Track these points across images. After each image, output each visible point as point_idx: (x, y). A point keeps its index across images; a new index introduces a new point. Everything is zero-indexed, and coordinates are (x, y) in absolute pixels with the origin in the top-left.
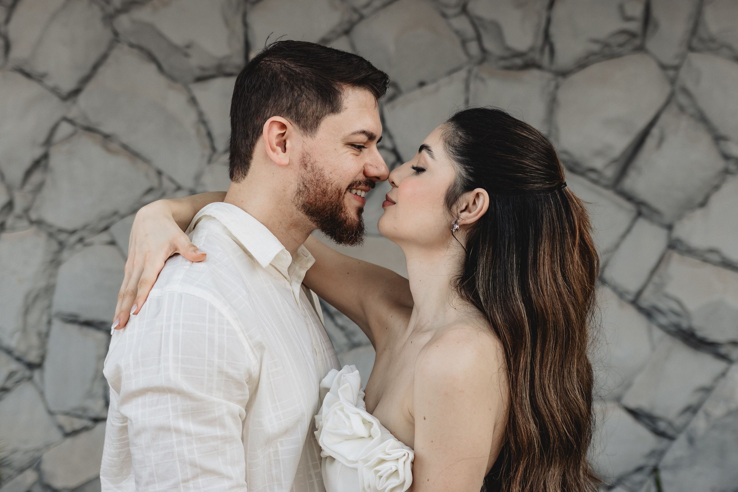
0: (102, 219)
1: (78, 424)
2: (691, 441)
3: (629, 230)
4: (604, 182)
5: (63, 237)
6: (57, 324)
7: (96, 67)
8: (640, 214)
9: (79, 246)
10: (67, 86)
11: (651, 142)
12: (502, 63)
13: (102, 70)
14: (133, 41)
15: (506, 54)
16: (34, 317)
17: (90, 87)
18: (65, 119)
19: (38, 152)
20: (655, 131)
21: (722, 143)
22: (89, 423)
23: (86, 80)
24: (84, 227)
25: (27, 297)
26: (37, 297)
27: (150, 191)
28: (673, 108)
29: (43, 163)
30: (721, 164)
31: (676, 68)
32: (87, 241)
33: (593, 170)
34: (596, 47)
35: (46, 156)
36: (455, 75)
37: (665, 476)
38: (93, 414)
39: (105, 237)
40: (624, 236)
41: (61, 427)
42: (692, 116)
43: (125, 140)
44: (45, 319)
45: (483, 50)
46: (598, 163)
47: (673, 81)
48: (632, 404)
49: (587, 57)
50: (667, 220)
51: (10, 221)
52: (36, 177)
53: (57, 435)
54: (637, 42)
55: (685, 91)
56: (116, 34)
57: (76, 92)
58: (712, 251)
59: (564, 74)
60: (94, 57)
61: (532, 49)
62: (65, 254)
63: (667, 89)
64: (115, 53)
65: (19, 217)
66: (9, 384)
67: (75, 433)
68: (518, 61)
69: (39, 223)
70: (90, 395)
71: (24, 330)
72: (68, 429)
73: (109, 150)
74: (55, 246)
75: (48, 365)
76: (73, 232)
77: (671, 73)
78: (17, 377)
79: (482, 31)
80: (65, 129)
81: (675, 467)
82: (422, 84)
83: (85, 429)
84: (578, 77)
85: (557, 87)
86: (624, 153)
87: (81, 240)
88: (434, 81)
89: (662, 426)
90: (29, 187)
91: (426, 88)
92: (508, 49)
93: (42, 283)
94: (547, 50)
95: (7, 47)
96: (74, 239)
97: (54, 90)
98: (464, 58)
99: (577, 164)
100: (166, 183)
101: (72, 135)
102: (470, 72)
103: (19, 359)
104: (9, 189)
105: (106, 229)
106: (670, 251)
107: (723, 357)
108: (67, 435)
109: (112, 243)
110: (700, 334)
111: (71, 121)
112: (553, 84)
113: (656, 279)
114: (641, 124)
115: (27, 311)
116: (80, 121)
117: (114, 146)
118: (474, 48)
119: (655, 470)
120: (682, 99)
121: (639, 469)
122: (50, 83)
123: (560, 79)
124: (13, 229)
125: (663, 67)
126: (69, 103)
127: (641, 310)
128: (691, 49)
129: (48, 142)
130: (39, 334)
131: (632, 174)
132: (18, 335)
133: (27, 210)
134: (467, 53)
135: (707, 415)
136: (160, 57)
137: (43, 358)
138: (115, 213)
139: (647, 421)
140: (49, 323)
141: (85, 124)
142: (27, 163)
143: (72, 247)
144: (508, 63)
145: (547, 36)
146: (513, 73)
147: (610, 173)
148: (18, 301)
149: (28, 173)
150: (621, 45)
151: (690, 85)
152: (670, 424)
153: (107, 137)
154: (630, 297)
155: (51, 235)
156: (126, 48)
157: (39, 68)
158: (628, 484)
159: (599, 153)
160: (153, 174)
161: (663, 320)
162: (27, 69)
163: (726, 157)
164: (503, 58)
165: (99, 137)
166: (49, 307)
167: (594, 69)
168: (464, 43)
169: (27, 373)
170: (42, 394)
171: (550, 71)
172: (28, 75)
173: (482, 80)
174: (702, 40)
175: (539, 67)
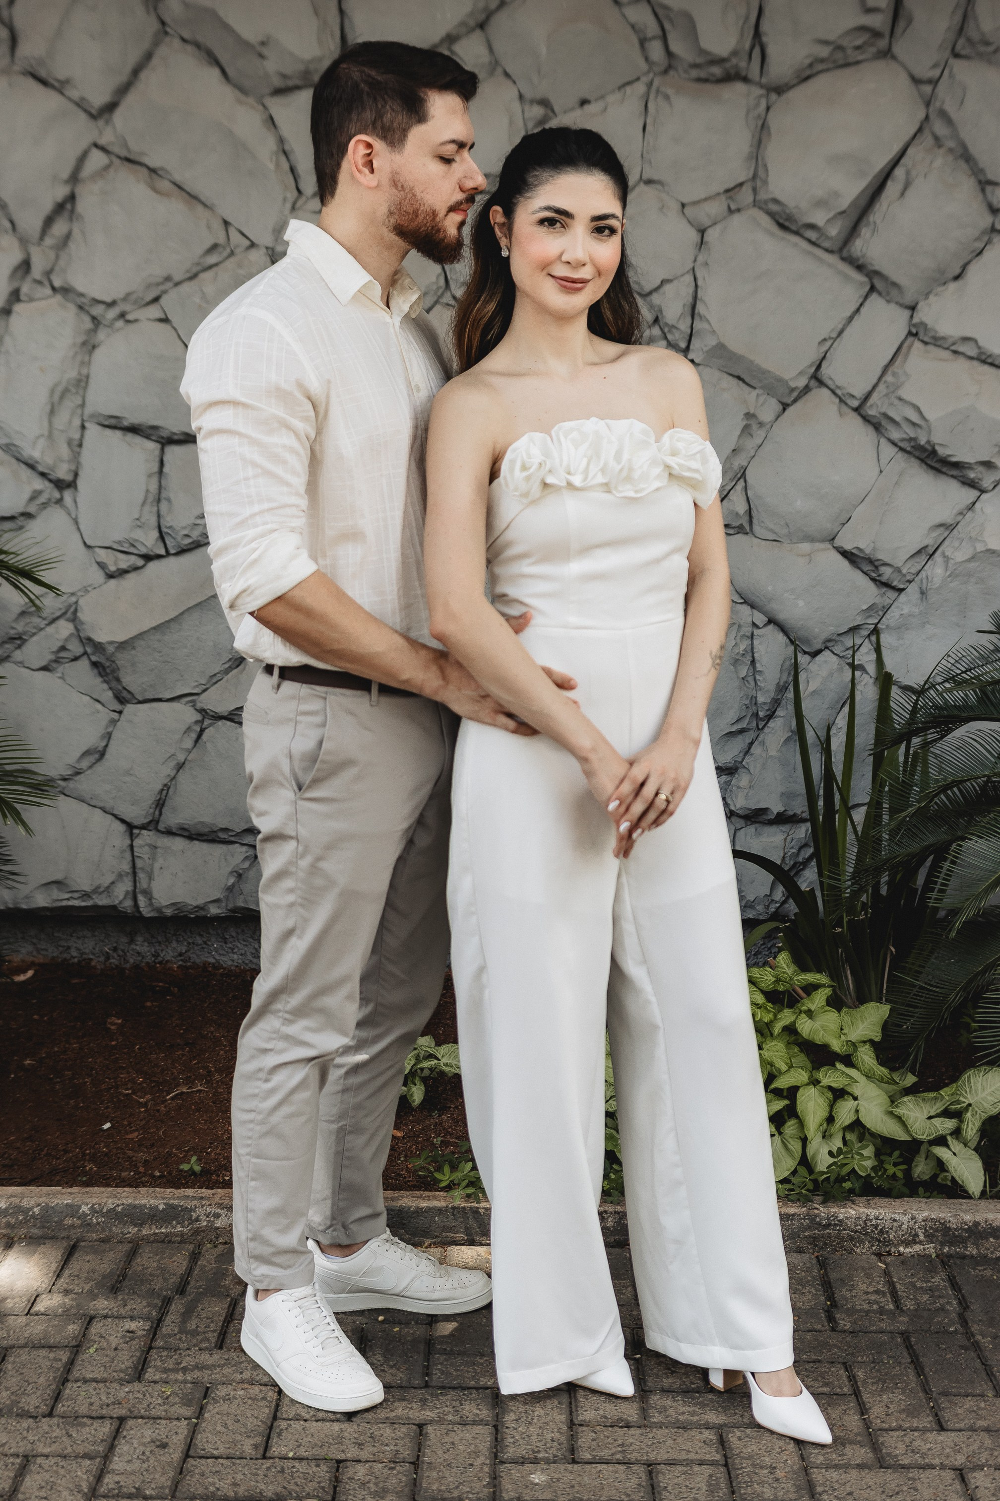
0: (149, 286)
1: (124, 562)
2: (923, 593)
3: (858, 311)
4: (826, 244)
5: (97, 310)
6: (93, 429)
7: (136, 72)
8: (873, 289)
9: (120, 323)
10: (99, 98)
11: (892, 188)
12: (694, 73)
13: (143, 75)
14: (186, 36)
15: (699, 60)
16: (63, 418)
17: (131, 100)
18: (96, 145)
19: (62, 192)
20: (899, 172)
21: (989, 189)
22: (140, 562)
23: (124, 90)
24: (125, 299)
25: (52, 391)
26: (66, 391)
27: (214, 247)
28: (927, 140)
29: (69, 206)
30: (987, 220)
31: (934, 82)
32: (129, 317)
33: (812, 227)
34: (824, 52)
35: (72, 198)
36: (628, 89)
37: (886, 639)
38: (143, 550)
39: (154, 312)
40: (851, 319)
41: (102, 565)
42: (951, 150)
43: (178, 178)
44: (77, 422)
45: (669, 53)
46: (819, 218)
47: (928, 104)
48: (848, 547)
49: (811, 65)
50: (908, 299)
51: (25, 289)
52: (59, 228)
53: (98, 576)
54: (883, 43)
55: (943, 114)
56: (163, 23)
57: (111, 107)
58: (966, 339)
59: (780, 90)
60: (133, 57)
61: (735, 53)
62: (101, 335)
63: (922, 115)
64: (162, 51)
65: (40, 283)
66: (32, 509)
67: (123, 573)
68: (717, 71)
69: (65, 291)
70: (138, 523)
71: (50, 436)
72: (113, 568)
73: (156, 191)
74: (88, 324)
75: (80, 483)
76: (112, 304)
77: (927, 89)
78: (42, 499)
79: (667, 26)
80: (97, 159)
81: (900, 628)
82: (584, 102)
83: (137, 569)
84: (794, 95)
85: (768, 109)
86: (854, 203)
87: (122, 315)
88: (602, 97)
89: (886, 573)
90: (48, 241)
91: (586, 107)
92: (702, 52)
93: (73, 374)
94: (757, 52)
95: (14, 41)
96: (112, 313)
97: (81, 104)
98: (644, 66)
99: (790, 218)
100: (235, 237)
101: (107, 168)
102: (650, 85)
103: (43, 475)
104: (24, 242)
105: (156, 300)
106: (910, 339)
107: (972, 484)
108: (111, 576)
109: (165, 320)
110: (941, 451)
111: (103, 149)
112: (763, 104)
113: (889, 378)
114: (880, 162)
115: (52, 412)
116: (116, 149)
117: (165, 185)
118: (656, 50)
119: (876, 631)
120: (939, 127)
121: (854, 629)
122: (75, 94)
123: (773, 96)
124: (31, 300)
125: (916, 81)
126: (101, 123)
127: (866, 419)
128: (957, 56)
129: (74, 178)
130: (70, 443)
131: (865, 232)
132: (42, 442)
133: (48, 273)
134: (647, 59)
135: (947, 559)
136: (224, 59)
137: (76, 475)
138: (168, 279)
139: (867, 568)
140: (83, 427)
141: (124, 153)
142: (47, 207)
143: (110, 326)
144: (703, 74)
145: (757, 33)
146: (708, 87)
147: (834, 231)
148: (41, 398)
149: (49, 222)
150: (858, 48)
151: (950, 107)
152: (898, 570)
153: (153, 171)
154: (855, 403)
155: (81, 307)
156: (177, 43)
157: (60, 72)
158: (838, 649)
159: (820, 203)
160: (218, 226)
161: (895, 435)
162: (43, 74)
163: (993, 210)
164: (695, 66)
165: (145, 170)
166: (83, 405)
167: (821, 83)
168: (643, 42)
169: (57, 495)
170: (76, 522)
171: (762, 86)
172: (44, 82)
173: (667, 97)
174: (969, 40)
175: (745, 80)
